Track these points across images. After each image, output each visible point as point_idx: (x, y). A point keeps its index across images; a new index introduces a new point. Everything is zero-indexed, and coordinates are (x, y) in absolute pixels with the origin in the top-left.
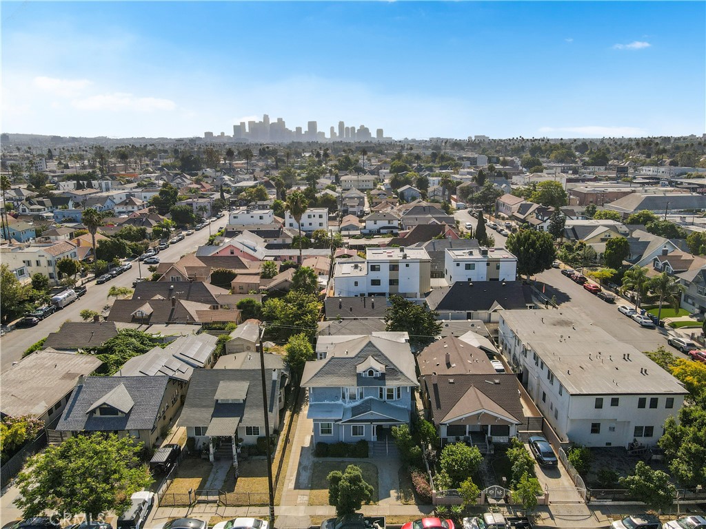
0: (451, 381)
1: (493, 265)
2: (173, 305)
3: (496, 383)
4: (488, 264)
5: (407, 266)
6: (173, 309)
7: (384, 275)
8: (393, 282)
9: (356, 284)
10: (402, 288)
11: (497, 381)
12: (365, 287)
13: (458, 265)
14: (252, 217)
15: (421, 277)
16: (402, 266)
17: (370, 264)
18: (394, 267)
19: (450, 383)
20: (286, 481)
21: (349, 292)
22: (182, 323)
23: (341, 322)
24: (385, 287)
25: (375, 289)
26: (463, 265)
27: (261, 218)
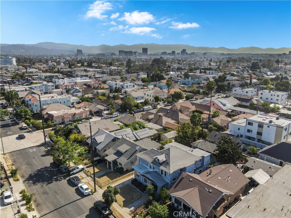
0: (191, 180)
2: (160, 117)
3: (209, 192)
6: (159, 119)
7: (255, 128)
8: (259, 134)
9: (239, 129)
11: (211, 191)
12: (243, 132)
14: (243, 91)
15: (276, 135)
16: (265, 127)
18: (261, 125)
19: (189, 180)
20: (114, 184)
21: (235, 132)
22: (159, 125)
23: (205, 142)
24: (254, 135)
25: (249, 134)
27: (247, 92)
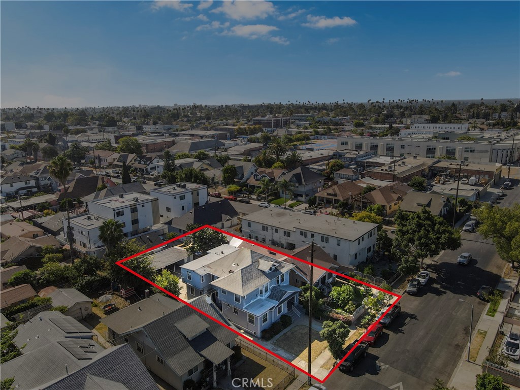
1: (195, 193)
4: (192, 194)
5: (143, 206)
7: (127, 218)
8: (135, 222)
10: (141, 226)
13: (175, 198)
15: (153, 213)
16: (139, 208)
17: (116, 212)
18: (134, 209)
24: (129, 227)
26: (178, 197)
